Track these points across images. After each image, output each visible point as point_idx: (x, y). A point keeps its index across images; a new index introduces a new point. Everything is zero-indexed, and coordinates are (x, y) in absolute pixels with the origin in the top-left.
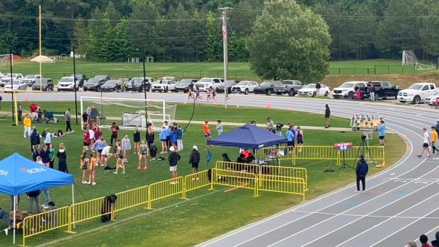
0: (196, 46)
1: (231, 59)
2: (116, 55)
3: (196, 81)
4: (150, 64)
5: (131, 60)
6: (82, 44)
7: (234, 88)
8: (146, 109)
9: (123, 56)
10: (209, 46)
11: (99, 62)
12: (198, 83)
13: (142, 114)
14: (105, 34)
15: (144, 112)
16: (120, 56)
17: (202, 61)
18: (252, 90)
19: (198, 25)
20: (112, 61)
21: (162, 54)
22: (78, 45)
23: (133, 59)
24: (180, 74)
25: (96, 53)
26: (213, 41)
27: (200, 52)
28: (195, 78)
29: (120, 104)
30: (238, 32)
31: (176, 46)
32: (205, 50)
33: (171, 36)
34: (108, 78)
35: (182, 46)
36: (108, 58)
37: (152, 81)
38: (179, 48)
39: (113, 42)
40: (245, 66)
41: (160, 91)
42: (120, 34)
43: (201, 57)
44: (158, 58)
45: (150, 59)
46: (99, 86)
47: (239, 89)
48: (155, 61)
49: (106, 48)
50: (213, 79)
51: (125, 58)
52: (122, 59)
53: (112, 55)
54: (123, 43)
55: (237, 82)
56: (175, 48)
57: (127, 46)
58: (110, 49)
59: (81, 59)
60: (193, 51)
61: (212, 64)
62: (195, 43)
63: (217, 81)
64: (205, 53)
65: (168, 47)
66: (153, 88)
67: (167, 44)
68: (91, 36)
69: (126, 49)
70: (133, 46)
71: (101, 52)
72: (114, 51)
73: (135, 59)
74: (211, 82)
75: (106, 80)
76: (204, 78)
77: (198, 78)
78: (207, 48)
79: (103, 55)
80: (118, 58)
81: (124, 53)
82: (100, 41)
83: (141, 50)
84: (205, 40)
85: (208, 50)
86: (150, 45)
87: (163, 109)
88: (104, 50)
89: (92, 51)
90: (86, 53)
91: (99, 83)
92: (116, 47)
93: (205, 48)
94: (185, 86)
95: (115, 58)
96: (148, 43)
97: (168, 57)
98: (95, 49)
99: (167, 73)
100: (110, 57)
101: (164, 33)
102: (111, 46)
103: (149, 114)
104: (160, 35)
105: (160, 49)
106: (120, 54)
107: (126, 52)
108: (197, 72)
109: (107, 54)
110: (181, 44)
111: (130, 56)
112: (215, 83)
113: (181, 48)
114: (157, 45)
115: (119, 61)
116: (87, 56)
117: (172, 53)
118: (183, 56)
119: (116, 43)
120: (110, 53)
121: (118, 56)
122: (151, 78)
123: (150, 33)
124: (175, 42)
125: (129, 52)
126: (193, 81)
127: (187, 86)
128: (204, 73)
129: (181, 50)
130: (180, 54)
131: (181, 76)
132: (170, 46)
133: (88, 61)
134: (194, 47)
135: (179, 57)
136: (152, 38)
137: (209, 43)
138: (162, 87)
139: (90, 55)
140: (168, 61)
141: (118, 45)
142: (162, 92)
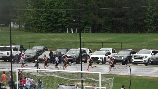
0: (136, 17)
2: (54, 25)
3: (134, 53)
4: (89, 34)
5: (69, 31)
8: (82, 82)
9: (62, 27)
10: (149, 17)
11: (37, 32)
12: (136, 54)
13: (78, 86)
14: (44, 5)
15: (80, 84)
16: (59, 27)
17: (142, 32)
20: (51, 31)
21: (100, 25)
23: (71, 30)
24: (119, 45)
25: (35, 23)
26: (153, 12)
27: (139, 23)
29: (56, 76)
31: (116, 17)
32: (145, 21)
33: (110, 6)
34: (46, 49)
35: (121, 17)
36: (46, 28)
38: (118, 19)
39: (51, 12)
41: (98, 62)
42: (59, 4)
44: (97, 29)
45: (89, 30)
46: (36, 57)
48: (94, 32)
49: (44, 19)
50: (152, 50)
51: (63, 29)
52: (60, 29)
53: (52, 26)
54: (61, 13)
56: (114, 19)
57: (65, 18)
58: (48, 20)
59: (20, 29)
60: (133, 22)
61: (151, 35)
64: (146, 24)
65: (107, 17)
67: (106, 15)
68: (30, 6)
69: (64, 20)
70: (72, 17)
71: (40, 23)
72: (52, 21)
73: (74, 30)
74: (150, 54)
75: (44, 51)
76: (143, 50)
77: (136, 50)
78: (147, 19)
79: (42, 26)
80: (57, 28)
81: (63, 24)
82: (39, 11)
83: (80, 20)
84: (145, 10)
85: (148, 21)
86: (89, 16)
87: (99, 82)
88: (43, 21)
89: (31, 21)
90: (25, 24)
91: (36, 54)
92: (55, 18)
93: (145, 19)
94: (123, 58)
95: (54, 28)
96: (87, 13)
97: (108, 28)
98: (34, 19)
99: (105, 44)
100: (49, 27)
101: (103, 3)
102: (50, 16)
103: (85, 86)
104: (99, 5)
105: (99, 20)
106: (58, 25)
107: (65, 23)
108: (136, 44)
109: (46, 24)
110: (121, 15)
111: (69, 27)
112: (154, 54)
113: (120, 19)
114: (96, 16)
115: (57, 32)
116: (25, 26)
117: (111, 24)
118: (123, 27)
119: (55, 13)
120: (48, 24)
121: (57, 26)
122: (89, 49)
123: (89, 4)
124: (114, 13)
125: (68, 23)
126: (131, 53)
127: (125, 58)
128: (143, 45)
129: (120, 21)
130: (120, 25)
131: (120, 48)
132: (109, 17)
133: (27, 31)
134: (134, 18)
135: (118, 27)
136: (91, 8)
137: (149, 14)
138: (100, 58)
139: (28, 25)
140: (107, 32)
141: (56, 16)
142: (100, 63)
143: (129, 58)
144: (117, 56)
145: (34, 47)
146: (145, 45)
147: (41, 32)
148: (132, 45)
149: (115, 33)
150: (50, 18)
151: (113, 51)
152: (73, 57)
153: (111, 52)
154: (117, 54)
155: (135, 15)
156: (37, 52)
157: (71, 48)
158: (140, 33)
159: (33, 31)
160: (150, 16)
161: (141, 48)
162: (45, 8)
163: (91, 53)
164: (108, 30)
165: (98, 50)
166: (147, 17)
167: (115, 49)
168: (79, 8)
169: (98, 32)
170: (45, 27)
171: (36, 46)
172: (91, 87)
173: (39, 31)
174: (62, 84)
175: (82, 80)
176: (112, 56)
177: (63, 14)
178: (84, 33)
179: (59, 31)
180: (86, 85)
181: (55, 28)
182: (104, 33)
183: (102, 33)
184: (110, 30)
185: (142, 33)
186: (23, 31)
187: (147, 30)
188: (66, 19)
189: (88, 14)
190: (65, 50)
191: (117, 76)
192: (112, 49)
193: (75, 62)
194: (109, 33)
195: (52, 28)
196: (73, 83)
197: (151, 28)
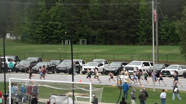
0: (129, 29)
1: (162, 42)
2: (50, 37)
3: (125, 64)
4: (83, 46)
5: (64, 42)
6: (18, 26)
7: (164, 72)
8: (73, 91)
9: (57, 38)
10: (141, 30)
11: (33, 43)
13: (69, 96)
14: (40, 17)
15: (72, 94)
16: (54, 39)
18: (182, 74)
19: (131, 9)
21: (94, 37)
22: (13, 27)
23: (66, 42)
24: (111, 57)
25: (31, 35)
27: (132, 35)
28: (126, 61)
30: (170, 16)
31: (109, 29)
32: (137, 33)
33: (104, 19)
34: (40, 60)
35: (115, 29)
36: (42, 40)
37: (83, 63)
38: (112, 31)
39: (47, 24)
40: (176, 50)
42: (55, 17)
43: (133, 40)
44: (91, 41)
45: (83, 42)
47: (168, 72)
48: (88, 44)
49: (40, 30)
50: (143, 62)
51: (58, 41)
52: (56, 41)
53: (47, 38)
54: (57, 25)
55: (167, 66)
56: (108, 31)
57: (60, 29)
58: (44, 32)
59: (16, 41)
60: (126, 35)
61: (142, 47)
62: (129, 26)
63: (146, 64)
64: (138, 36)
65: (101, 30)
66: (83, 70)
67: (100, 27)
68: (26, 18)
69: (59, 32)
70: (67, 29)
71: (36, 34)
72: (48, 33)
73: (69, 41)
74: (141, 65)
75: (38, 62)
76: (134, 61)
77: (128, 61)
78: (139, 32)
79: (38, 37)
80: (52, 40)
81: (58, 36)
82: (34, 23)
83: (75, 33)
84: (137, 23)
85: (140, 33)
86: (83, 28)
87: (89, 92)
88: (39, 32)
89: (27, 33)
90: (21, 35)
91: (31, 65)
92: (50, 29)
93: (138, 31)
94: (114, 69)
95: (49, 40)
96: (81, 26)
97: (101, 40)
98: (30, 31)
99: (98, 56)
100: (44, 39)
101: (97, 16)
102: (46, 28)
103: (76, 96)
104: (93, 18)
105: (93, 32)
106: (54, 36)
107: (60, 34)
108: (129, 55)
109: (42, 36)
110: (114, 27)
111: (64, 39)
112: (145, 66)
113: (114, 31)
114: (90, 28)
115: (52, 43)
116: (22, 37)
117: (105, 36)
118: (116, 39)
119: (50, 25)
120: (44, 36)
121: (52, 38)
122: (82, 60)
123: (83, 16)
124: (108, 26)
125: (63, 34)
126: (123, 64)
127: (116, 69)
128: (134, 56)
129: (114, 33)
130: (113, 37)
131: (112, 59)
132: (103, 29)
133: (23, 43)
134: (127, 30)
135: (112, 40)
136: (86, 21)
137: (141, 26)
138: (92, 69)
139: (24, 37)
140: (100, 44)
141: (52, 28)
142: (92, 74)
143: (121, 69)
144: (109, 67)
145: (28, 59)
146: (136, 57)
147: (37, 44)
148: (124, 56)
149: (108, 45)
150: (45, 30)
151: (106, 62)
152: (66, 68)
153: (103, 63)
154: (109, 65)
155: (128, 27)
156: (32, 63)
157: (65, 59)
158: (133, 45)
159: (29, 43)
160: (142, 28)
161: (133, 59)
162: (41, 20)
163: (85, 64)
164: (102, 42)
165: (92, 61)
166: (139, 30)
167: (108, 60)
168: (74, 21)
169: (91, 44)
170: (40, 39)
171: (31, 57)
172: (83, 97)
173: (35, 43)
174: (54, 94)
175: (73, 90)
176: (104, 67)
177: (59, 25)
178: (78, 44)
179: (55, 42)
180: (78, 95)
181: (51, 40)
182: (98, 44)
183: (96, 44)
184: (104, 42)
185: (134, 45)
186: (19, 42)
187: (139, 42)
188: (61, 31)
189: (83, 26)
190: (59, 61)
191: (108, 86)
192: (104, 60)
193: (68, 72)
194: (103, 45)
195: (48, 39)
196: (65, 93)
197: (143, 41)
